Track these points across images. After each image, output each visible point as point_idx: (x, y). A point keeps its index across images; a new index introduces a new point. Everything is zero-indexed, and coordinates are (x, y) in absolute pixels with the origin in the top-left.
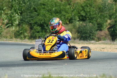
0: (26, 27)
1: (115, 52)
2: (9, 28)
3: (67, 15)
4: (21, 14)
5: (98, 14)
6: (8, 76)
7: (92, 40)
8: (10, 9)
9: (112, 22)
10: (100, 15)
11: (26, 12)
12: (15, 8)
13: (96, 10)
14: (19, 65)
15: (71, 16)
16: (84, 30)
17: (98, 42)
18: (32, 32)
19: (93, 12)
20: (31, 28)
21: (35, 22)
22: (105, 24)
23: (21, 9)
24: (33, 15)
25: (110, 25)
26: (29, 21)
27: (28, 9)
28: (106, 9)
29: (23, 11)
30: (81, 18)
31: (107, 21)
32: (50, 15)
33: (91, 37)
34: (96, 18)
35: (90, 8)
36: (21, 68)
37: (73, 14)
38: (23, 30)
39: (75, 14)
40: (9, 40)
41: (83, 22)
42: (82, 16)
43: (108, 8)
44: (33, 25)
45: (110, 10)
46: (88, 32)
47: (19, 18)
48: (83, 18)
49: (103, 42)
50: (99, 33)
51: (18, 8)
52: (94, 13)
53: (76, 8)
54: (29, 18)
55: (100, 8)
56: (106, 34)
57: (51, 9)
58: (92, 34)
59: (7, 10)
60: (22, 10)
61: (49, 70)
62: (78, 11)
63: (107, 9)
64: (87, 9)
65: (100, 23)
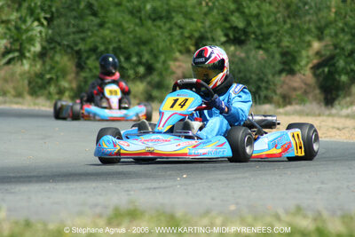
0: (64, 61)
1: (333, 139)
2: (11, 66)
3: (190, 27)
4: (48, 24)
5: (285, 22)
6: (9, 210)
7: (264, 103)
8: (16, 6)
9: (326, 46)
10: (288, 26)
11: (65, 16)
12: (30, 5)
13: (279, 12)
14: (41, 177)
15: (202, 30)
16: (240, 72)
17: (281, 110)
18: (81, 79)
19: (268, 17)
20: (80, 66)
21: (92, 46)
22: (304, 53)
23: (50, 7)
24: (84, 24)
25: (318, 57)
26: (72, 45)
27: (70, 8)
28: (307, 7)
29: (55, 15)
30: (231, 36)
31: (309, 45)
32: (136, 25)
33: (263, 94)
34: (276, 36)
35: (258, 6)
36: (47, 186)
37: (207, 23)
38: (56, 70)
39: (212, 24)
40: (11, 102)
41: (237, 46)
42: (235, 28)
43: (313, 4)
44: (85, 55)
45: (319, 10)
46: (251, 78)
47: (43, 34)
48: (237, 35)
49: (297, 107)
50: (287, 81)
51: (39, 4)
52: (271, 20)
53: (217, 4)
54: (74, 33)
55: (288, 6)
56: (306, 84)
57: (140, 8)
58: (264, 85)
59: (6, 9)
60: (54, 9)
61: (132, 193)
62: (223, 14)
63: (311, 8)
64: (249, 8)
65: (288, 50)
